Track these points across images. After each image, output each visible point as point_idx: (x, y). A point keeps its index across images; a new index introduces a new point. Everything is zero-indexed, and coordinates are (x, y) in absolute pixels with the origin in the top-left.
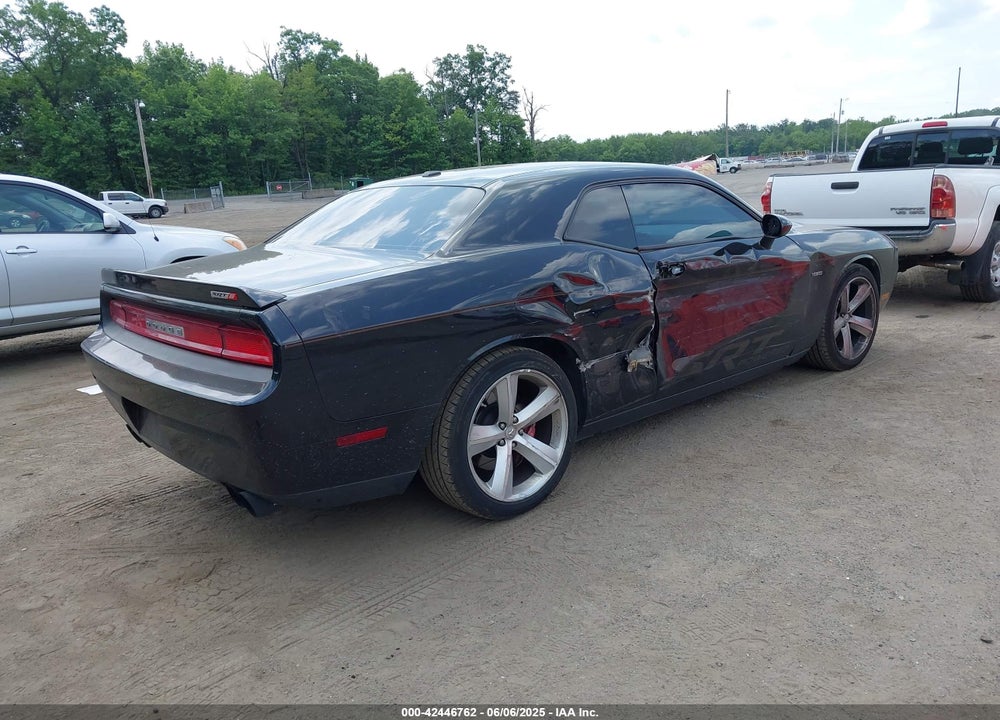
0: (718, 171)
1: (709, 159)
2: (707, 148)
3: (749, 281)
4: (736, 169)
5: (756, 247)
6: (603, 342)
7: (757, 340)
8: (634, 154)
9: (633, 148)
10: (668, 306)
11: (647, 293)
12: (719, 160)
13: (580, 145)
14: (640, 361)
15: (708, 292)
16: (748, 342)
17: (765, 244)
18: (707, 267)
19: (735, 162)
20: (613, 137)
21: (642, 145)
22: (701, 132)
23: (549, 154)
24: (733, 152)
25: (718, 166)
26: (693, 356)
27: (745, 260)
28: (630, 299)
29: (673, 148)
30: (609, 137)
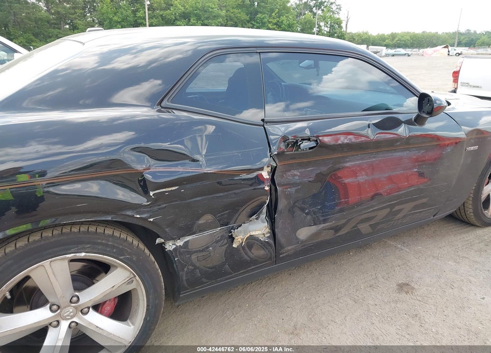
0: (449, 54)
1: (445, 47)
2: (445, 41)
3: (398, 154)
4: (459, 54)
5: (409, 122)
6: (198, 219)
7: (397, 208)
8: (403, 42)
9: (403, 39)
10: (297, 178)
11: (262, 169)
12: (450, 48)
13: (374, 36)
14: (252, 233)
15: (348, 164)
16: (388, 210)
17: (419, 120)
18: (346, 141)
19: (459, 50)
20: (392, 33)
21: (408, 38)
22: (443, 33)
23: (354, 39)
24: (460, 44)
25: (449, 52)
26: (323, 225)
27: (392, 136)
28: (238, 175)
29: (426, 40)
30: (390, 33)
